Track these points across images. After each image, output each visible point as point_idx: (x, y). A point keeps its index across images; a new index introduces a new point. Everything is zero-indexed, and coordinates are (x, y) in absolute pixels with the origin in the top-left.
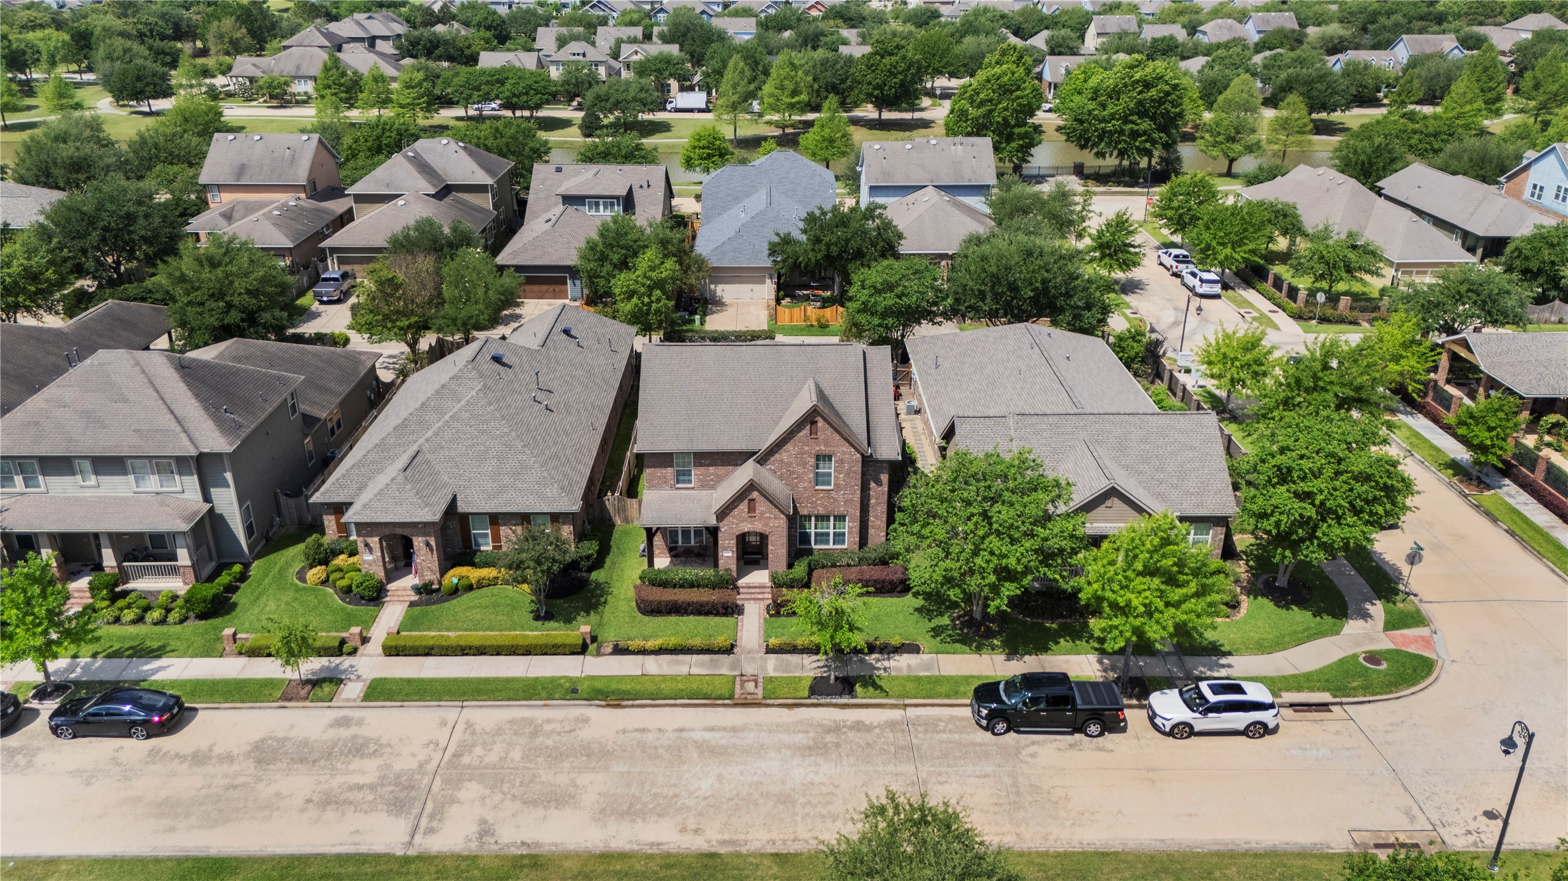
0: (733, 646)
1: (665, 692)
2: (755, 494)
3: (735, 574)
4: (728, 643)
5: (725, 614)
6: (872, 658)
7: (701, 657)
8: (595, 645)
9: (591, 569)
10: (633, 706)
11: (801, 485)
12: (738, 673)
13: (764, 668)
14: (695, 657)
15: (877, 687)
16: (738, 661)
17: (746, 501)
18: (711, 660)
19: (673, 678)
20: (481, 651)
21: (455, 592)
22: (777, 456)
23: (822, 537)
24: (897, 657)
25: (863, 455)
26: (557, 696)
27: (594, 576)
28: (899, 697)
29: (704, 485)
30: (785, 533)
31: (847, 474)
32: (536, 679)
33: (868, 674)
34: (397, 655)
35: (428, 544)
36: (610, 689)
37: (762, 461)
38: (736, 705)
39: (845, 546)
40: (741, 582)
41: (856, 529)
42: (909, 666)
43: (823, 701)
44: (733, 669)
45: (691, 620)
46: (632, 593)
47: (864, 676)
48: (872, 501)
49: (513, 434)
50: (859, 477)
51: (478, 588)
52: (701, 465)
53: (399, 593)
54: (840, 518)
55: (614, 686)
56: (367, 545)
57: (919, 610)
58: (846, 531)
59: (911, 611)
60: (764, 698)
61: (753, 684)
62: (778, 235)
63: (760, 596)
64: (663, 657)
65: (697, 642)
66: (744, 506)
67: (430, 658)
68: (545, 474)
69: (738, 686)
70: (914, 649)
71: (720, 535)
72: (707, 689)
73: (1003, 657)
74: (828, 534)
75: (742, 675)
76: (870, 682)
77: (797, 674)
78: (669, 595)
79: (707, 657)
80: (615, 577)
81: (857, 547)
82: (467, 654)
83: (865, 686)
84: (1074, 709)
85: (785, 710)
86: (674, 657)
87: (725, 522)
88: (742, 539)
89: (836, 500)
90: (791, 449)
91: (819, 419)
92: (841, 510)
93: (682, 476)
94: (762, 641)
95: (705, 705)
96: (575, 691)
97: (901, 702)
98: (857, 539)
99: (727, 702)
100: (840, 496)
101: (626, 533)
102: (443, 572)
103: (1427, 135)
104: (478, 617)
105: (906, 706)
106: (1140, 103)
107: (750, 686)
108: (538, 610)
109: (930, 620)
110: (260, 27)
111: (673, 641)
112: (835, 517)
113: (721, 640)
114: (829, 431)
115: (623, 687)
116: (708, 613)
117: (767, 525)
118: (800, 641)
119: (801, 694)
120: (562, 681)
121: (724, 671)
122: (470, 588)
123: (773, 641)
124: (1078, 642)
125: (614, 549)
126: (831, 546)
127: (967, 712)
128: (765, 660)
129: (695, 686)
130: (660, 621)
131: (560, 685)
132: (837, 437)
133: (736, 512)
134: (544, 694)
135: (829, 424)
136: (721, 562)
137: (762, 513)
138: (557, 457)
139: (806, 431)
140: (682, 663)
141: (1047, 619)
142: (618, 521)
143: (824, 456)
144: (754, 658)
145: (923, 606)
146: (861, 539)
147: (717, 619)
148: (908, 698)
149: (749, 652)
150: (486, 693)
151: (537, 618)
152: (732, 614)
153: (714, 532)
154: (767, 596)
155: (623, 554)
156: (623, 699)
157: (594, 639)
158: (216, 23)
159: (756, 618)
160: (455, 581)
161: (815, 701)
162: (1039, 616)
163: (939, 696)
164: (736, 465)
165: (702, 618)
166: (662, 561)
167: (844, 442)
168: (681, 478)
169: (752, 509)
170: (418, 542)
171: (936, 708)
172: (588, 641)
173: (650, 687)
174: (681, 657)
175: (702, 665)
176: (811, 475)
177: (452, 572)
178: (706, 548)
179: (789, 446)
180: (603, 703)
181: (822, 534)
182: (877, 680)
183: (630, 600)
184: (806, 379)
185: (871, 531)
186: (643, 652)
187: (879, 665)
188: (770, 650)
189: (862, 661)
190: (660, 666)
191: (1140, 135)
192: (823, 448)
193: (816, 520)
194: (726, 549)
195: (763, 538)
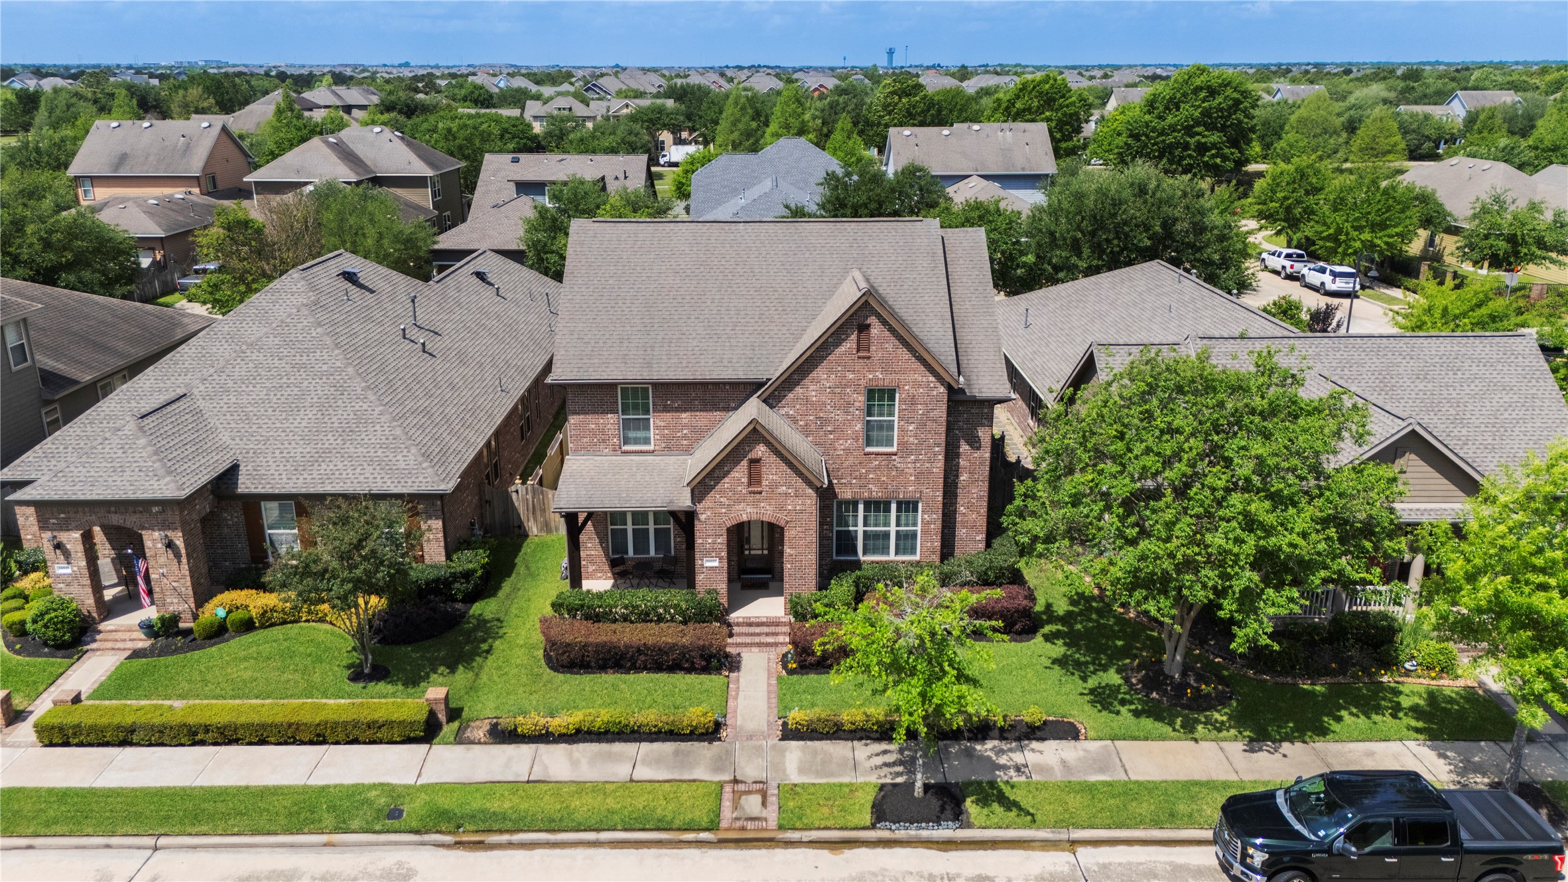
0: (718, 726)
1: (578, 817)
2: (760, 450)
3: (724, 601)
4: (711, 717)
5: (706, 670)
6: (987, 748)
7: (657, 746)
8: (455, 725)
9: (473, 597)
10: (510, 845)
11: (841, 445)
12: (727, 777)
13: (778, 767)
14: (645, 747)
15: (1009, 804)
16: (729, 753)
17: (745, 463)
18: (676, 753)
19: (598, 788)
20: (228, 736)
21: (218, 632)
22: (799, 390)
23: (877, 542)
24: (1035, 745)
25: (950, 388)
26: (355, 824)
27: (477, 608)
28: (1058, 825)
29: (671, 447)
30: (813, 524)
31: (922, 425)
32: (324, 789)
33: (985, 778)
34: (66, 744)
35: (170, 545)
36: (467, 810)
37: (772, 400)
38: (722, 843)
39: (917, 557)
40: (736, 616)
41: (936, 527)
42: (1063, 762)
43: (901, 834)
44: (717, 769)
45: (643, 680)
46: (538, 638)
47: (979, 783)
48: (963, 477)
49: (350, 370)
50: (943, 429)
51: (263, 627)
52: (666, 409)
53: (119, 636)
54: (908, 506)
55: (477, 804)
56: (58, 546)
57: (1061, 662)
58: (919, 528)
59: (1048, 663)
60: (781, 828)
61: (757, 799)
62: (787, 207)
63: (770, 640)
64: (581, 747)
65: (649, 717)
66: (740, 473)
67: (129, 751)
68: (398, 432)
69: (727, 804)
70: (1067, 731)
71: (698, 526)
72: (664, 809)
73: (1240, 746)
74: (886, 535)
75: (736, 781)
76: (991, 794)
77: (845, 780)
78: (603, 634)
79: (668, 747)
80: (514, 611)
81: (936, 558)
82: (202, 743)
83: (984, 801)
84: (1457, 848)
85: (824, 854)
86: (604, 747)
87: (708, 502)
88: (738, 534)
89: (901, 472)
90: (823, 376)
91: (873, 320)
92: (909, 491)
93: (633, 429)
94: (774, 717)
95: (659, 843)
96: (395, 814)
97: (1063, 835)
98: (938, 544)
99: (704, 836)
100: (908, 465)
101: (543, 546)
102: (202, 597)
103: (1543, 150)
104: (247, 675)
105: (1074, 844)
106: (1206, 113)
107: (752, 804)
108: (360, 665)
109: (1084, 679)
110: (230, 100)
111: (603, 716)
112: (899, 504)
113: (696, 714)
114: (891, 344)
115: (494, 806)
116: (674, 668)
117: (781, 508)
118: (850, 716)
119: (855, 820)
120: (373, 794)
121: (700, 773)
122: (248, 626)
123: (797, 715)
124: (1375, 717)
125: (520, 568)
126: (892, 556)
127: (1208, 857)
128: (782, 752)
129: (640, 803)
130: (586, 681)
131: (368, 802)
132: (905, 354)
133: (726, 483)
134: (329, 820)
135: (892, 330)
136: (700, 578)
137: (774, 485)
138: (427, 412)
139: (850, 344)
140: (619, 758)
141: (1302, 676)
142: (533, 528)
143: (882, 391)
144: (758, 749)
145: (1065, 656)
146: (943, 546)
147: (692, 678)
148: (1077, 826)
149: (750, 737)
150: (211, 818)
151: (357, 675)
152: (718, 670)
153: (686, 521)
154: (781, 639)
155: (532, 576)
156: (489, 831)
157: (454, 714)
158: (181, 92)
159: (763, 676)
160: (221, 613)
161: (885, 834)
162: (1285, 672)
163: (1139, 823)
164: (727, 409)
165: (662, 677)
166: (598, 583)
167: (918, 365)
168: (632, 434)
169: (754, 478)
170: (153, 540)
171: (1137, 849)
172: (442, 717)
173: (549, 805)
174: (618, 747)
175: (658, 761)
176: (859, 427)
177: (219, 598)
178: (675, 560)
179: (820, 373)
180: (448, 839)
181: (876, 536)
182: (1007, 790)
183: (534, 647)
184: (846, 271)
185: (961, 532)
186: (544, 737)
187: (1003, 760)
188: (790, 733)
189: (969, 753)
190: (575, 763)
191: (1209, 150)
192: (879, 377)
193: (867, 509)
194: (708, 554)
195: (774, 533)
